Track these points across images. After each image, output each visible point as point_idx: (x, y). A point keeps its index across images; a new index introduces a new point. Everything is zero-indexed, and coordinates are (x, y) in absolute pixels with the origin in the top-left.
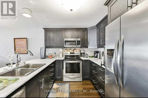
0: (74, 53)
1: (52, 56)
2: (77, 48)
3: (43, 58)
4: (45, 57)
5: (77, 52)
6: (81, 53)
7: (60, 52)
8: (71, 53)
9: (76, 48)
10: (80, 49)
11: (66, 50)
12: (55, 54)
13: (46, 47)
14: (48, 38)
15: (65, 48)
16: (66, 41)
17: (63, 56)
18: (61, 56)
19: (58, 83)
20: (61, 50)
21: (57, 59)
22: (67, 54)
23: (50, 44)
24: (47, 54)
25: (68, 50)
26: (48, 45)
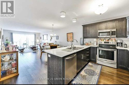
0: (108, 43)
1: (88, 44)
2: (113, 38)
3: (82, 45)
4: (83, 44)
5: (112, 42)
6: (118, 43)
7: (94, 41)
8: (105, 42)
9: (111, 38)
10: (116, 39)
11: (100, 40)
12: (90, 43)
13: (84, 38)
14: (85, 32)
15: (99, 38)
16: (99, 33)
17: (97, 44)
18: (95, 44)
19: (92, 63)
20: (95, 40)
21: (92, 46)
22: (101, 43)
23: (86, 35)
24: (84, 42)
25: (102, 40)
26: (85, 36)
